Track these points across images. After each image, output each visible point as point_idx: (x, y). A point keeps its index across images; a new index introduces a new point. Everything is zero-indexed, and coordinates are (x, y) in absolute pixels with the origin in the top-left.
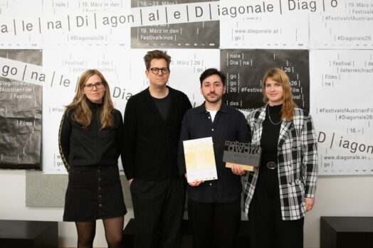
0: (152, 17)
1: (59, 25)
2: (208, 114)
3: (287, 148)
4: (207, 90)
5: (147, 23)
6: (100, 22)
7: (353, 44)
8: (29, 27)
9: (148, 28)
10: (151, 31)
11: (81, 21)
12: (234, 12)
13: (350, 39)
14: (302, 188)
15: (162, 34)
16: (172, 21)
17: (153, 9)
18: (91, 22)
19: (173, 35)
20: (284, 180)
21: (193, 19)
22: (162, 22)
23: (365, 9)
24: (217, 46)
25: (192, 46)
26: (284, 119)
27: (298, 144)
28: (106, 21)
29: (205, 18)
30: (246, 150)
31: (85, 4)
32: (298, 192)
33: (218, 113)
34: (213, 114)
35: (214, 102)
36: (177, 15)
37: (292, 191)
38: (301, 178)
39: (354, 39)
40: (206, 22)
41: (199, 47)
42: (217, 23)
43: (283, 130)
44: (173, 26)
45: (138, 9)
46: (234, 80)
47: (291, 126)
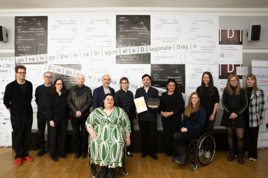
0: (124, 52)
1: (88, 55)
2: (145, 90)
3: (254, 102)
4: (145, 82)
5: (122, 54)
6: (104, 53)
7: (202, 62)
8: (76, 55)
9: (123, 56)
10: (124, 57)
11: (96, 53)
12: (156, 49)
13: (201, 60)
14: (259, 116)
15: (128, 58)
16: (132, 53)
17: (125, 48)
18: (100, 53)
19: (132, 58)
20: (252, 113)
21: (140, 52)
22: (128, 53)
23: (207, 48)
24: (149, 63)
25: (140, 63)
26: (253, 92)
27: (258, 101)
28: (106, 53)
29: (145, 52)
31: (98, 46)
32: (257, 118)
33: (149, 90)
34: (147, 90)
35: (147, 86)
36: (134, 51)
37: (255, 117)
38: (259, 113)
39: (202, 60)
40: (145, 54)
41: (143, 63)
42: (150, 54)
43: (252, 96)
44: (132, 55)
45: (119, 48)
46: (156, 76)
47: (256, 95)
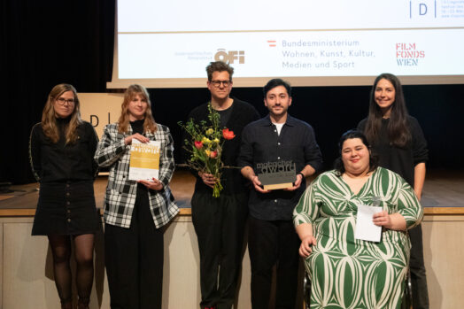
30: (281, 169)
33: (285, 127)
